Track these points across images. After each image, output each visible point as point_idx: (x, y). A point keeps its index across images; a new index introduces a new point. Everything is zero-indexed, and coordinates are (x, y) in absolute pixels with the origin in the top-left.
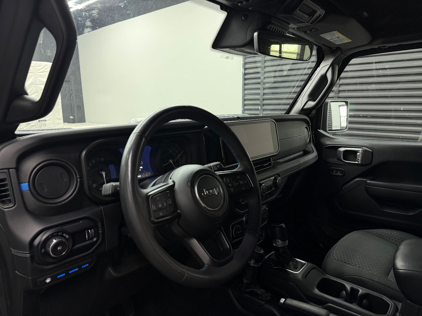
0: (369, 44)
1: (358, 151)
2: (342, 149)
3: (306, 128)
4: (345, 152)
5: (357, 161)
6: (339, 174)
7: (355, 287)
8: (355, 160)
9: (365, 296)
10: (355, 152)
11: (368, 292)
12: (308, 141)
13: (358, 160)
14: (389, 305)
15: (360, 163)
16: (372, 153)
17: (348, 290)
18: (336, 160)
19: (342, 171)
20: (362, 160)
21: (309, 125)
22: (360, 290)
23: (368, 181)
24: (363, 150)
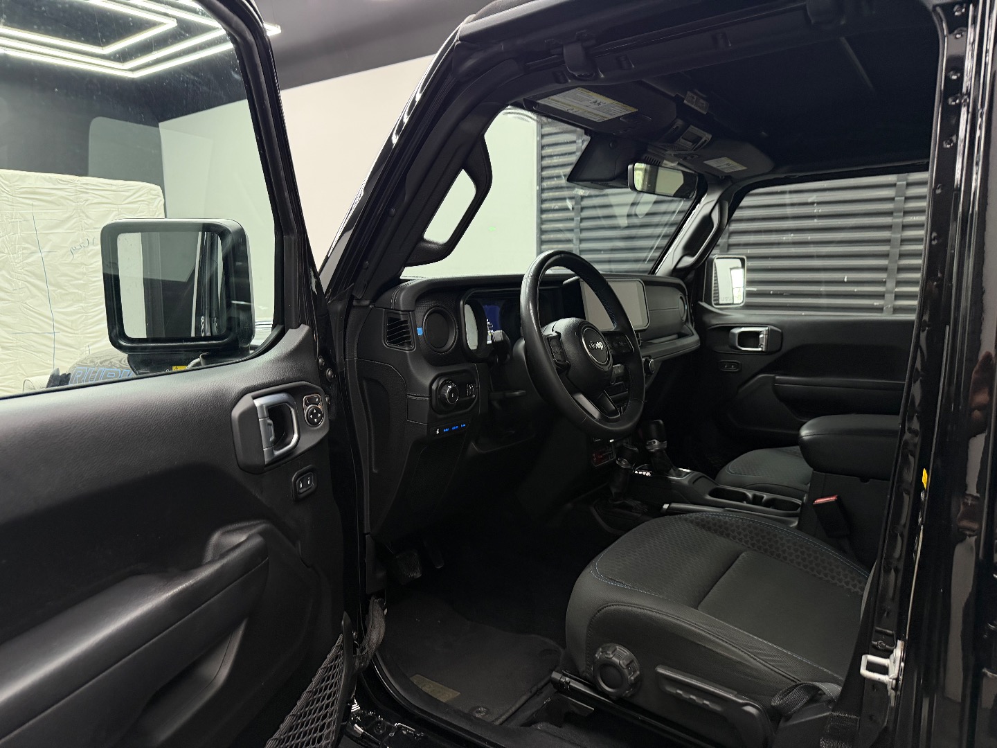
0: (773, 171)
1: (761, 331)
2: (737, 331)
3: (681, 298)
4: (741, 334)
5: (760, 348)
6: (733, 369)
7: (758, 493)
8: (756, 346)
9: (772, 500)
11: (773, 497)
12: (684, 318)
13: (762, 345)
15: (764, 350)
16: (782, 334)
17: (749, 496)
18: (727, 347)
19: (737, 365)
20: (767, 346)
21: (685, 295)
22: (765, 496)
23: (777, 377)
24: (768, 329)
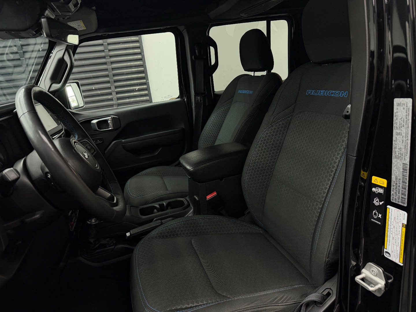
0: (96, 32)
1: (108, 119)
2: (95, 121)
4: (98, 123)
5: (110, 128)
6: (99, 142)
7: (160, 203)
8: (107, 127)
9: (169, 204)
10: (106, 121)
11: (168, 201)
13: (111, 126)
14: (183, 201)
15: (112, 128)
16: (119, 118)
17: (158, 207)
18: (92, 131)
20: (113, 126)
22: (164, 203)
23: (123, 141)
24: (112, 118)
